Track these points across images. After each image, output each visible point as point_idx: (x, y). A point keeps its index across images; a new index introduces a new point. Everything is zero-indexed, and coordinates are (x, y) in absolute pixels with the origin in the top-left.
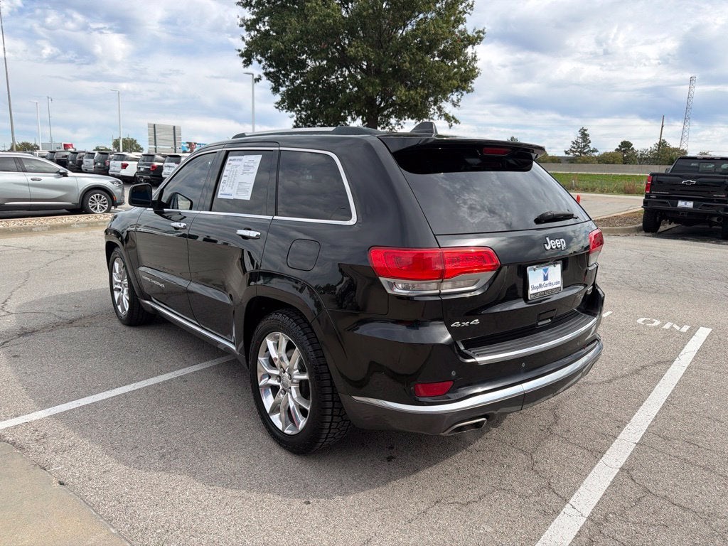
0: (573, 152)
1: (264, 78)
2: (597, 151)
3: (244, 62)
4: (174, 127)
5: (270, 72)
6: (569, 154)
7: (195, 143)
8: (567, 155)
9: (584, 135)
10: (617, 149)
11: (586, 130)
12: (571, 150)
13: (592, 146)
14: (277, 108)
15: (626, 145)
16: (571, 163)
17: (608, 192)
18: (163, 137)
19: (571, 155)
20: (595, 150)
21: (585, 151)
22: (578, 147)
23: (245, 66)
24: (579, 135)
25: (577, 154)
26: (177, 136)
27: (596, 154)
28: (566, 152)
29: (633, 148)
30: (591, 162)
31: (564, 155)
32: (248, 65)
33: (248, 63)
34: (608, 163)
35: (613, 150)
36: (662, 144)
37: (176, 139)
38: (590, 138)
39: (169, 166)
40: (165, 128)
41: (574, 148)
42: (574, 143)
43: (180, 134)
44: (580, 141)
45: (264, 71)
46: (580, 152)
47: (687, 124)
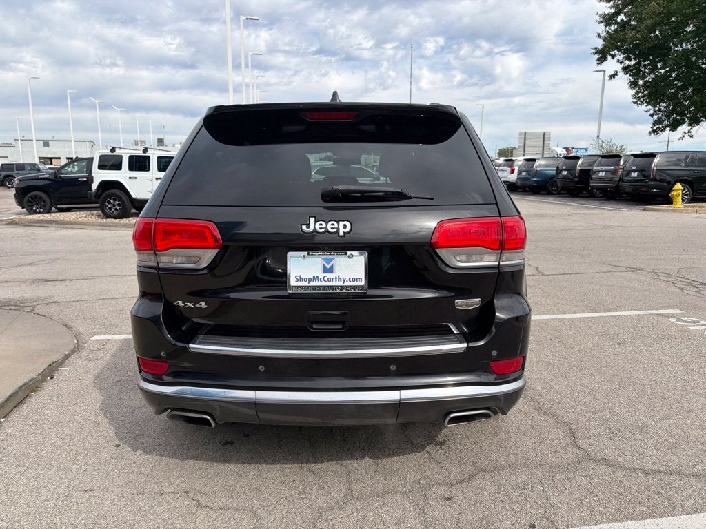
1: (621, 73)
3: (598, 59)
4: (544, 134)
5: (629, 66)
7: (572, 148)
14: (635, 103)
18: (532, 144)
23: (598, 64)
26: (545, 142)
32: (602, 62)
33: (602, 60)
37: (545, 145)
39: (502, 170)
40: (535, 135)
43: (550, 140)
45: (622, 66)
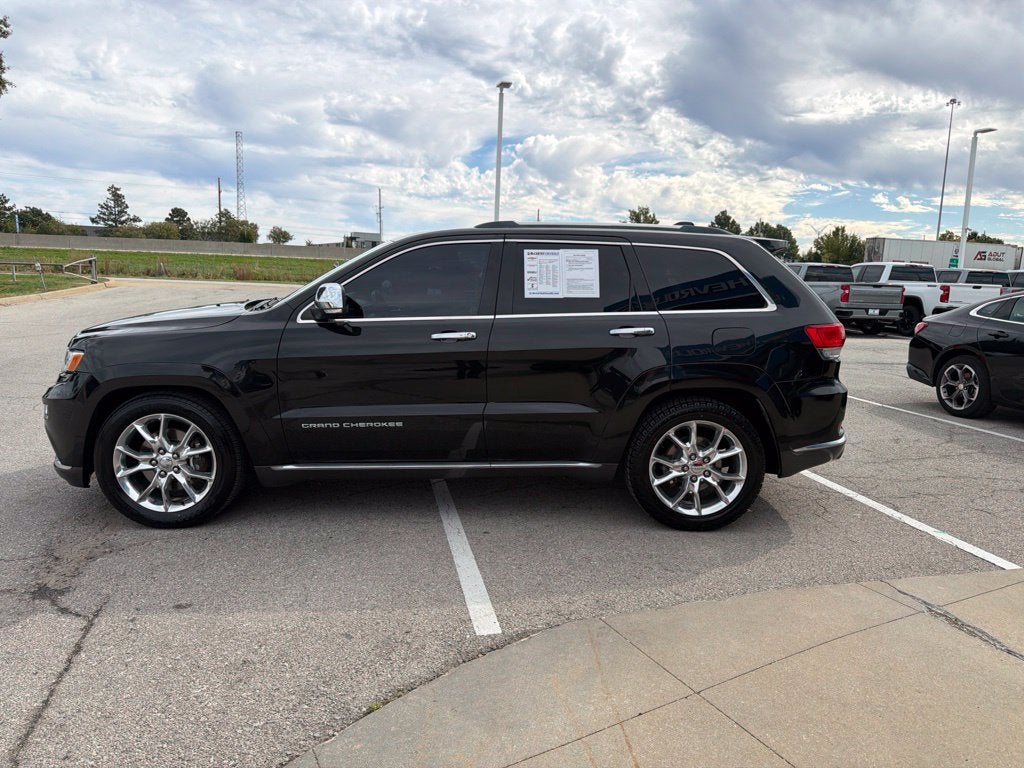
0: (104, 220)
2: (140, 221)
6: (97, 223)
8: (95, 225)
9: (117, 197)
10: (167, 219)
11: (117, 189)
12: (99, 217)
13: (131, 212)
15: (178, 214)
16: (105, 236)
17: (215, 278)
19: (101, 225)
20: (136, 219)
21: (123, 219)
22: (111, 213)
24: (110, 196)
25: (110, 223)
27: (140, 225)
28: (93, 220)
29: (189, 219)
30: (136, 236)
31: (90, 224)
34: (160, 237)
35: (163, 221)
36: (224, 215)
38: (127, 201)
41: (104, 214)
42: (102, 207)
44: (112, 204)
46: (114, 220)
47: (241, 190)
